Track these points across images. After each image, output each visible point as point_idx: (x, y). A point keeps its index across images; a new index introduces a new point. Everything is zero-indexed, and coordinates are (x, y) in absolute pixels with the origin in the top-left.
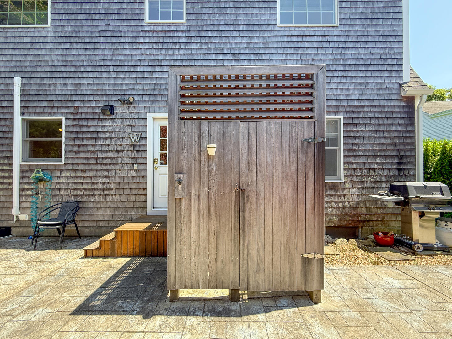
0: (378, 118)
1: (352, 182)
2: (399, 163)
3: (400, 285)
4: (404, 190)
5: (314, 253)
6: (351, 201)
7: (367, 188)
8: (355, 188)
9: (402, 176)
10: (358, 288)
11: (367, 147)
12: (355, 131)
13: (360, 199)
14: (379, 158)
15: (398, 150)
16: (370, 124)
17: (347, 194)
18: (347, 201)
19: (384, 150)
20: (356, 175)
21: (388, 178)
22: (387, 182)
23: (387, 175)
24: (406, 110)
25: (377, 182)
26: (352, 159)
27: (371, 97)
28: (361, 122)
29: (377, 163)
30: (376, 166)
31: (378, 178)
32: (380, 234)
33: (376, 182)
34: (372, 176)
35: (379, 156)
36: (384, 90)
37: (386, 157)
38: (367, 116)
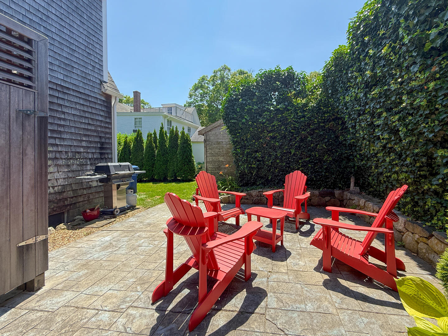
0: (83, 105)
1: (56, 165)
2: (101, 148)
3: (110, 238)
4: (106, 170)
5: (36, 236)
6: (56, 186)
7: (74, 171)
8: (61, 172)
9: (103, 159)
10: (79, 256)
11: (73, 130)
12: (60, 112)
13: (66, 183)
14: (84, 142)
15: (100, 137)
16: (76, 109)
17: (51, 180)
18: (51, 187)
19: (88, 136)
20: (62, 159)
21: (92, 161)
22: (91, 164)
23: (91, 158)
24: (105, 104)
25: (83, 165)
26: (56, 141)
27: (76, 83)
28: (67, 104)
29: (82, 147)
30: (82, 150)
31: (84, 161)
32: (88, 211)
33: (81, 165)
34: (78, 160)
35: (84, 141)
36: (88, 81)
37: (91, 142)
38: (72, 100)
